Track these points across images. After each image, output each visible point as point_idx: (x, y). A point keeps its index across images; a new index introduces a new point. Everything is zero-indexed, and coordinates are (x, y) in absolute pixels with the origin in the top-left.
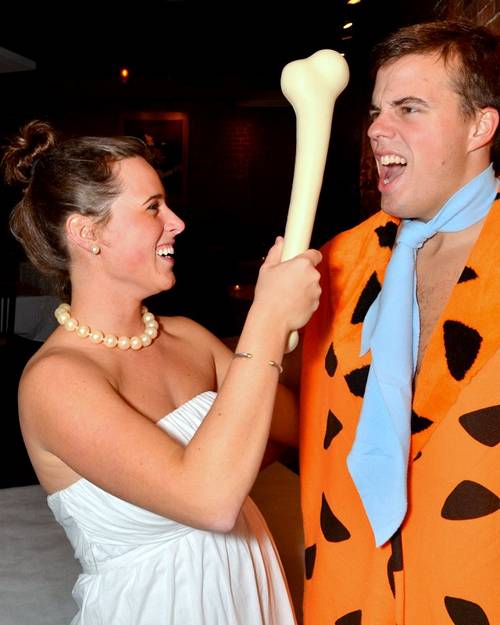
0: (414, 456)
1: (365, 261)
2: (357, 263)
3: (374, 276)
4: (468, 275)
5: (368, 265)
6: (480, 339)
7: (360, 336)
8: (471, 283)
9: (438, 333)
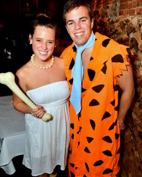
0: (83, 96)
1: (71, 55)
2: (69, 56)
3: (73, 59)
4: (92, 59)
5: (71, 56)
6: (95, 72)
7: (71, 72)
8: (92, 60)
9: (87, 72)
